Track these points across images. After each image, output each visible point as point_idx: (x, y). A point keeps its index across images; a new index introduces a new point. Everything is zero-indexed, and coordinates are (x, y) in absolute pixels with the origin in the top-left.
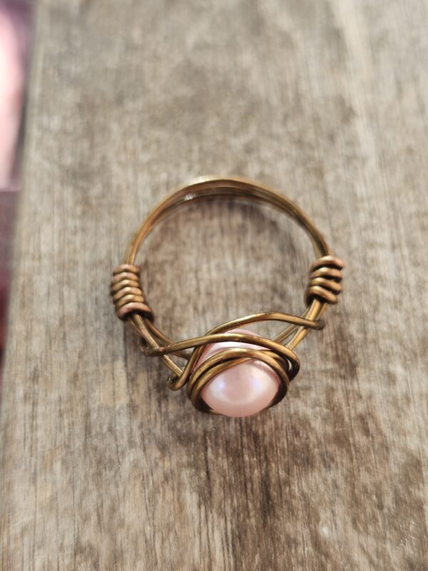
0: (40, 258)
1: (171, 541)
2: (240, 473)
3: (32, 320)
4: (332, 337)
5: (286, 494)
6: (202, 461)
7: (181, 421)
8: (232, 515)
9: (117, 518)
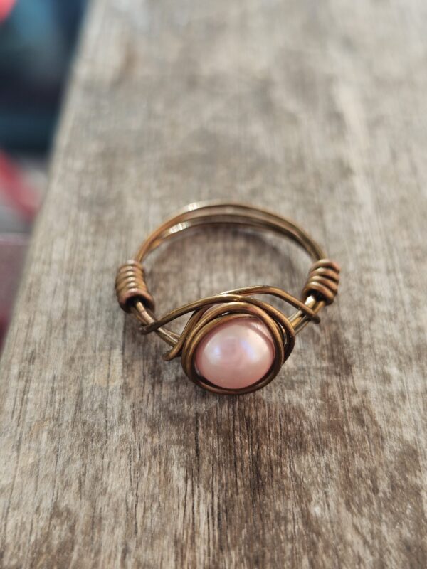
0: (50, 264)
1: (154, 511)
2: (230, 453)
3: (35, 312)
4: (328, 341)
5: (277, 475)
6: (192, 440)
7: (173, 403)
8: (220, 491)
9: (99, 487)
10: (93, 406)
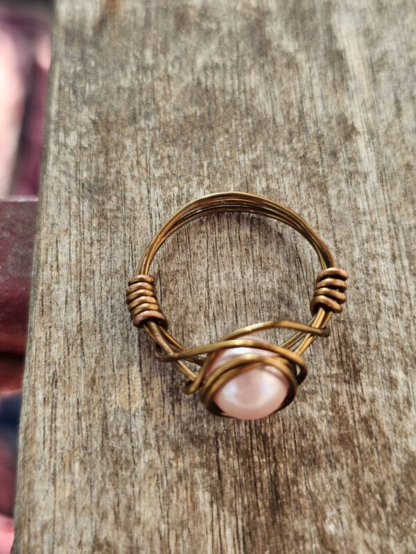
0: (58, 268)
1: (185, 538)
2: (250, 473)
4: (337, 343)
5: (294, 494)
6: (213, 462)
7: (193, 423)
8: (243, 513)
9: (133, 516)
10: (118, 431)
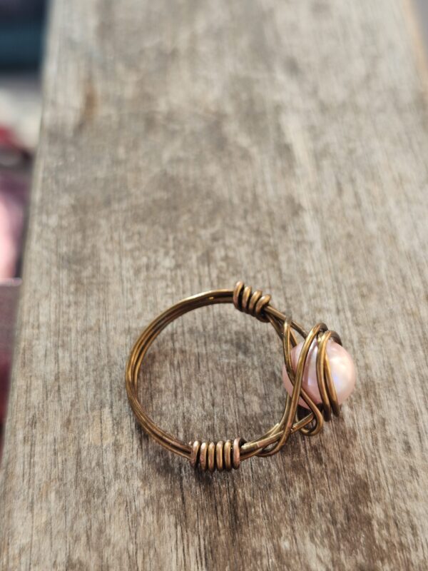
0: (39, 327)
1: (152, 556)
2: (211, 498)
3: (31, 376)
5: (251, 515)
6: (178, 489)
7: (159, 455)
8: (205, 534)
9: (104, 538)
10: (91, 464)
